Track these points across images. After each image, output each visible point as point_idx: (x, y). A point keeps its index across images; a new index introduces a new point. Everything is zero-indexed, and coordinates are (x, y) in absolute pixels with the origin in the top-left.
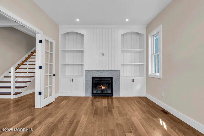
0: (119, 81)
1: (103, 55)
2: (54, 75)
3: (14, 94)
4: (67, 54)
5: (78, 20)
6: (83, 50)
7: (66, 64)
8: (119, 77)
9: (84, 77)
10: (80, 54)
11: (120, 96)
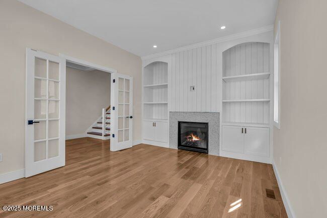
0: (218, 130)
1: (194, 89)
2: (131, 117)
3: (104, 136)
4: (154, 91)
5: (155, 47)
6: (167, 85)
7: (153, 104)
8: (218, 124)
9: (168, 121)
10: (163, 89)
11: (220, 156)
